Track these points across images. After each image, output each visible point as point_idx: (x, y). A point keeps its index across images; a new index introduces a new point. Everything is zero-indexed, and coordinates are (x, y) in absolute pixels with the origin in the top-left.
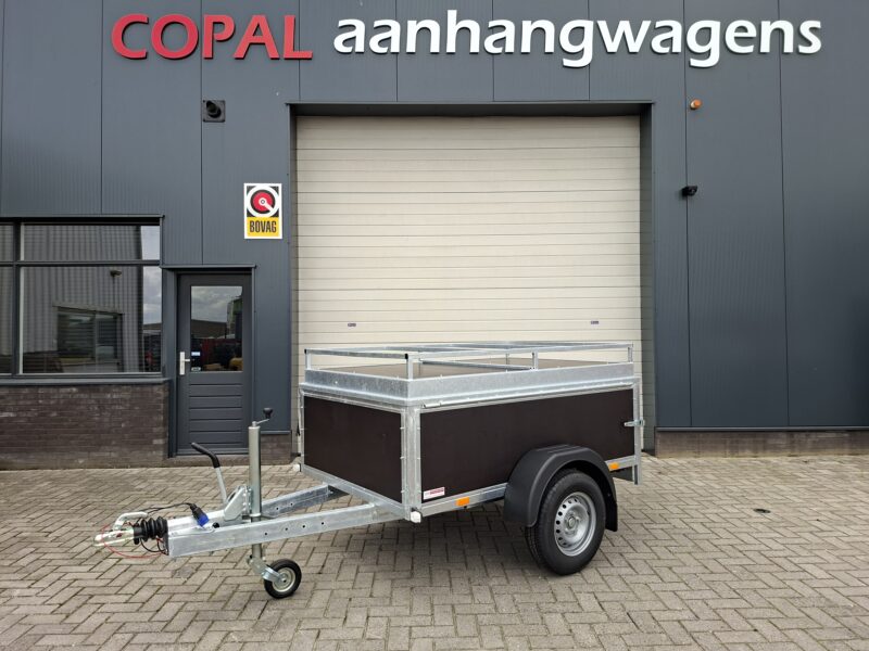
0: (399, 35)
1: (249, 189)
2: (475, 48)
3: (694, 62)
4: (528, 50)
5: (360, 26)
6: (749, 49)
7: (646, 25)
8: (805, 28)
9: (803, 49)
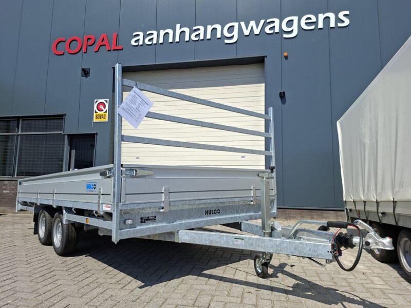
0: (157, 36)
1: (96, 102)
2: (187, 39)
3: (285, 36)
4: (210, 38)
5: (141, 34)
6: (313, 27)
7: (262, 22)
8: (341, 15)
9: (340, 25)
